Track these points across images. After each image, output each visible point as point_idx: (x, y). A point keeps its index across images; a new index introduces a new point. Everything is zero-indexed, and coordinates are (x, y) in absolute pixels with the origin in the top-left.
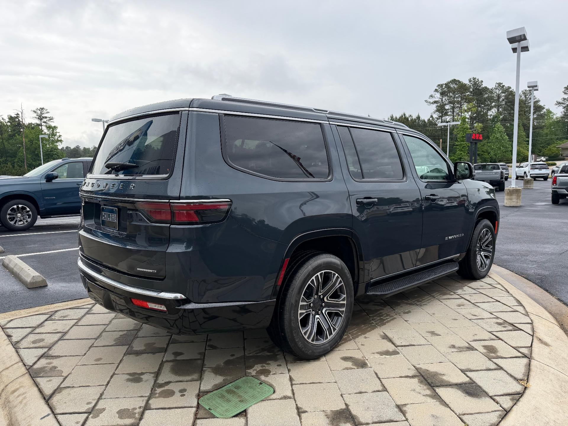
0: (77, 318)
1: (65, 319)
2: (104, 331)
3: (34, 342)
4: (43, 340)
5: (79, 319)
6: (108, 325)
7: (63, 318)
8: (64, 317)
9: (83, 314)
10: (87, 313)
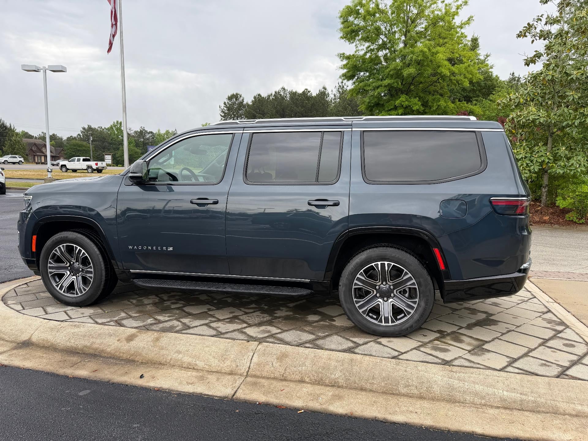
0: (529, 358)
1: (544, 362)
2: (503, 334)
3: (573, 346)
4: (564, 345)
5: (526, 355)
6: (497, 338)
7: (546, 363)
8: (545, 365)
9: (521, 360)
10: (515, 360)
